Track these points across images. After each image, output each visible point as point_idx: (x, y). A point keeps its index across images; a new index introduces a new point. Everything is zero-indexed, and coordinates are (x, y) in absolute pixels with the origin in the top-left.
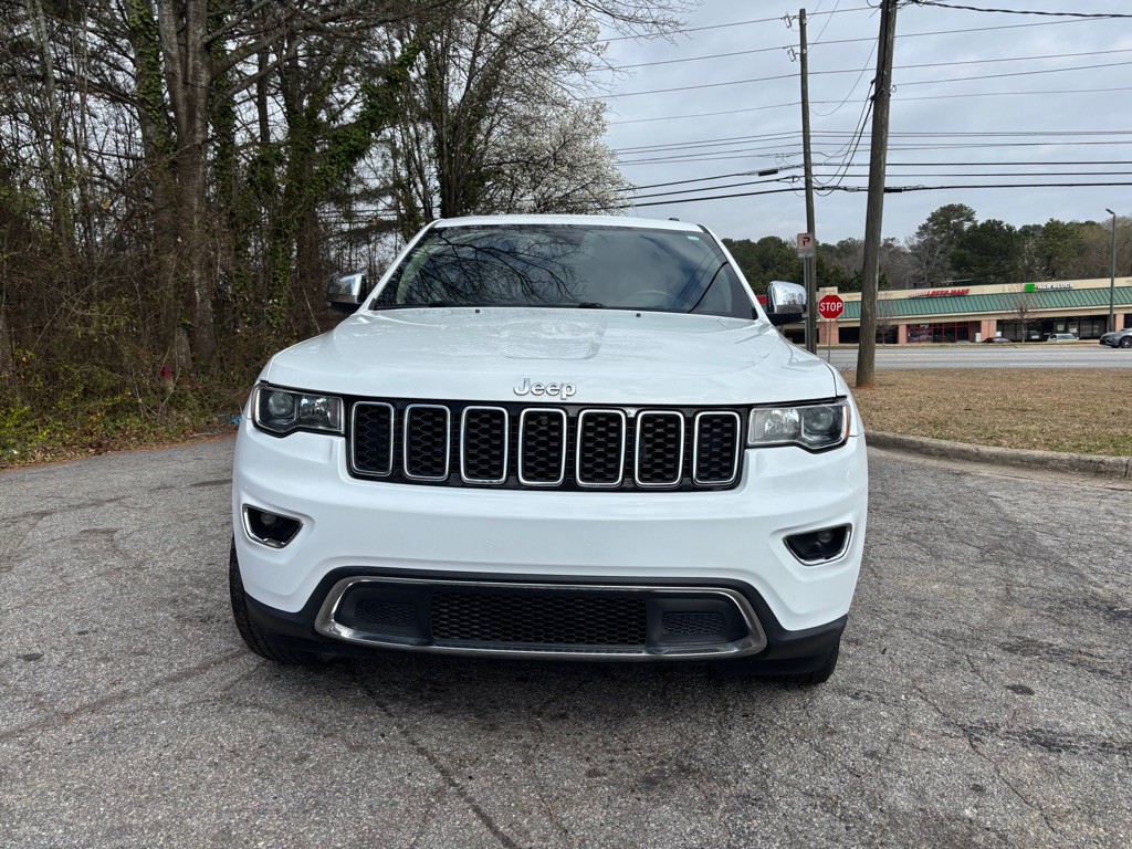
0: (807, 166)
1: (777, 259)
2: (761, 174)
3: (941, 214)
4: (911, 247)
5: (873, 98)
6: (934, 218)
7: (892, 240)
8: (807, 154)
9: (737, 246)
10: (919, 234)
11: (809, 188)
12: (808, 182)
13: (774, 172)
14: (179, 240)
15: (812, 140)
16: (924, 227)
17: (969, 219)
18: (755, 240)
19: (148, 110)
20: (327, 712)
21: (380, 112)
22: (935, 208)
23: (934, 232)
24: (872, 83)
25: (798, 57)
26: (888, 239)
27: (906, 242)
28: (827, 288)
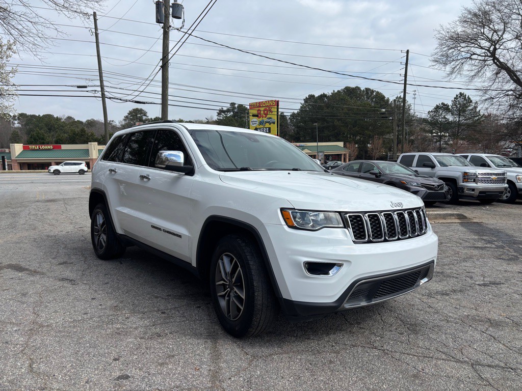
0: (102, 86)
1: (56, 126)
2: (79, 87)
4: (122, 125)
5: (162, 67)
6: (130, 113)
8: (101, 81)
10: (125, 120)
12: (103, 95)
13: (85, 87)
15: (104, 75)
16: (127, 117)
17: (145, 115)
18: (55, 116)
22: (131, 109)
23: (131, 120)
24: (161, 60)
25: (94, 34)
26: (111, 121)
27: (119, 123)
28: (93, 143)
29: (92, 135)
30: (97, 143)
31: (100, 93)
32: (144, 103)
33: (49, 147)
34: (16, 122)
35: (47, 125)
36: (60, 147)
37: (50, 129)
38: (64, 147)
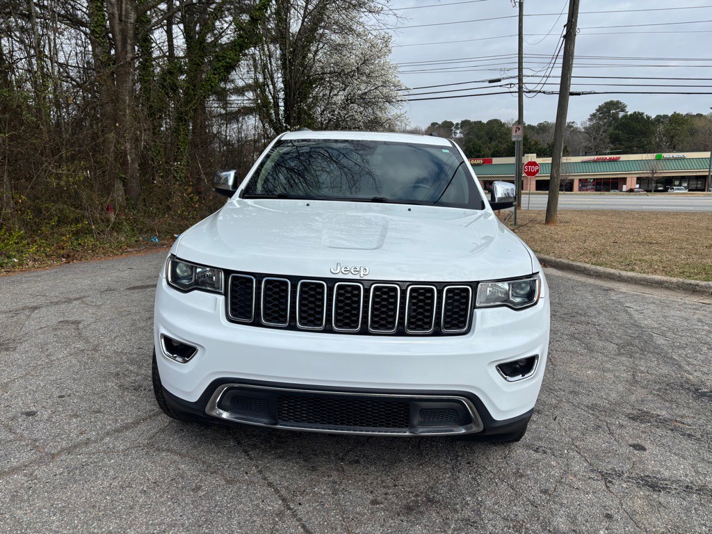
0: (520, 77)
1: (498, 134)
2: (491, 81)
3: (605, 107)
4: (585, 128)
5: (565, 37)
6: (600, 109)
7: (573, 123)
8: (520, 69)
9: (473, 125)
10: (590, 120)
11: (520, 92)
12: (520, 88)
13: (499, 80)
14: (117, 125)
15: (524, 60)
16: (594, 115)
17: (623, 111)
18: (485, 121)
19: (96, 37)
20: (212, 456)
21: (246, 40)
22: (601, 103)
23: (600, 119)
24: (564, 27)
25: (517, 4)
26: (570, 123)
27: (582, 125)
28: (530, 155)
29: (536, 143)
30: (535, 155)
31: (517, 86)
32: (579, 94)
33: (478, 162)
34: (458, 131)
35: (487, 134)
36: (491, 161)
37: (491, 139)
38: (496, 161)
